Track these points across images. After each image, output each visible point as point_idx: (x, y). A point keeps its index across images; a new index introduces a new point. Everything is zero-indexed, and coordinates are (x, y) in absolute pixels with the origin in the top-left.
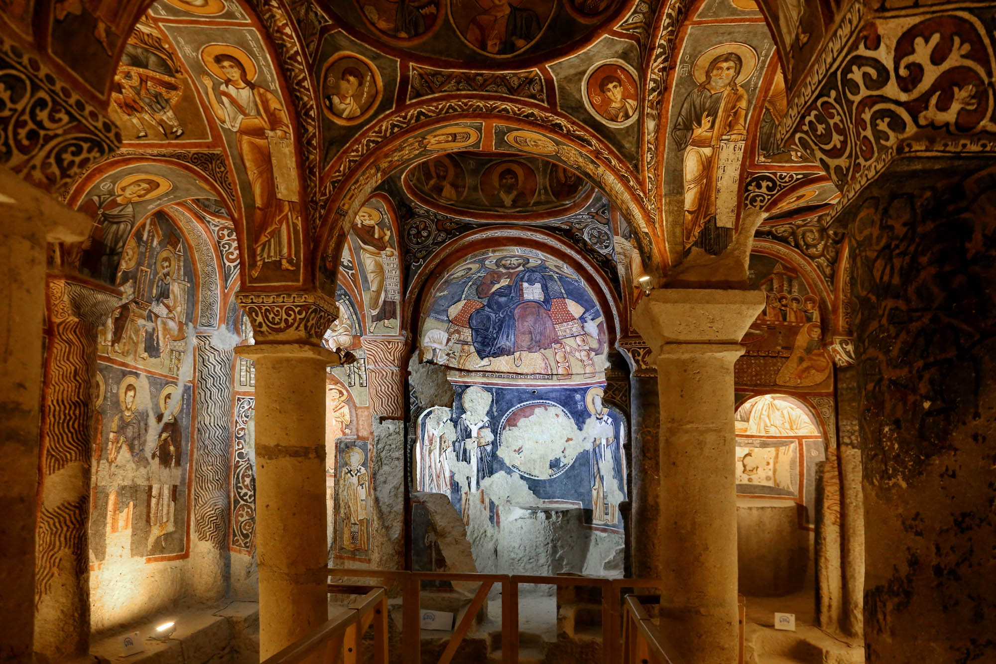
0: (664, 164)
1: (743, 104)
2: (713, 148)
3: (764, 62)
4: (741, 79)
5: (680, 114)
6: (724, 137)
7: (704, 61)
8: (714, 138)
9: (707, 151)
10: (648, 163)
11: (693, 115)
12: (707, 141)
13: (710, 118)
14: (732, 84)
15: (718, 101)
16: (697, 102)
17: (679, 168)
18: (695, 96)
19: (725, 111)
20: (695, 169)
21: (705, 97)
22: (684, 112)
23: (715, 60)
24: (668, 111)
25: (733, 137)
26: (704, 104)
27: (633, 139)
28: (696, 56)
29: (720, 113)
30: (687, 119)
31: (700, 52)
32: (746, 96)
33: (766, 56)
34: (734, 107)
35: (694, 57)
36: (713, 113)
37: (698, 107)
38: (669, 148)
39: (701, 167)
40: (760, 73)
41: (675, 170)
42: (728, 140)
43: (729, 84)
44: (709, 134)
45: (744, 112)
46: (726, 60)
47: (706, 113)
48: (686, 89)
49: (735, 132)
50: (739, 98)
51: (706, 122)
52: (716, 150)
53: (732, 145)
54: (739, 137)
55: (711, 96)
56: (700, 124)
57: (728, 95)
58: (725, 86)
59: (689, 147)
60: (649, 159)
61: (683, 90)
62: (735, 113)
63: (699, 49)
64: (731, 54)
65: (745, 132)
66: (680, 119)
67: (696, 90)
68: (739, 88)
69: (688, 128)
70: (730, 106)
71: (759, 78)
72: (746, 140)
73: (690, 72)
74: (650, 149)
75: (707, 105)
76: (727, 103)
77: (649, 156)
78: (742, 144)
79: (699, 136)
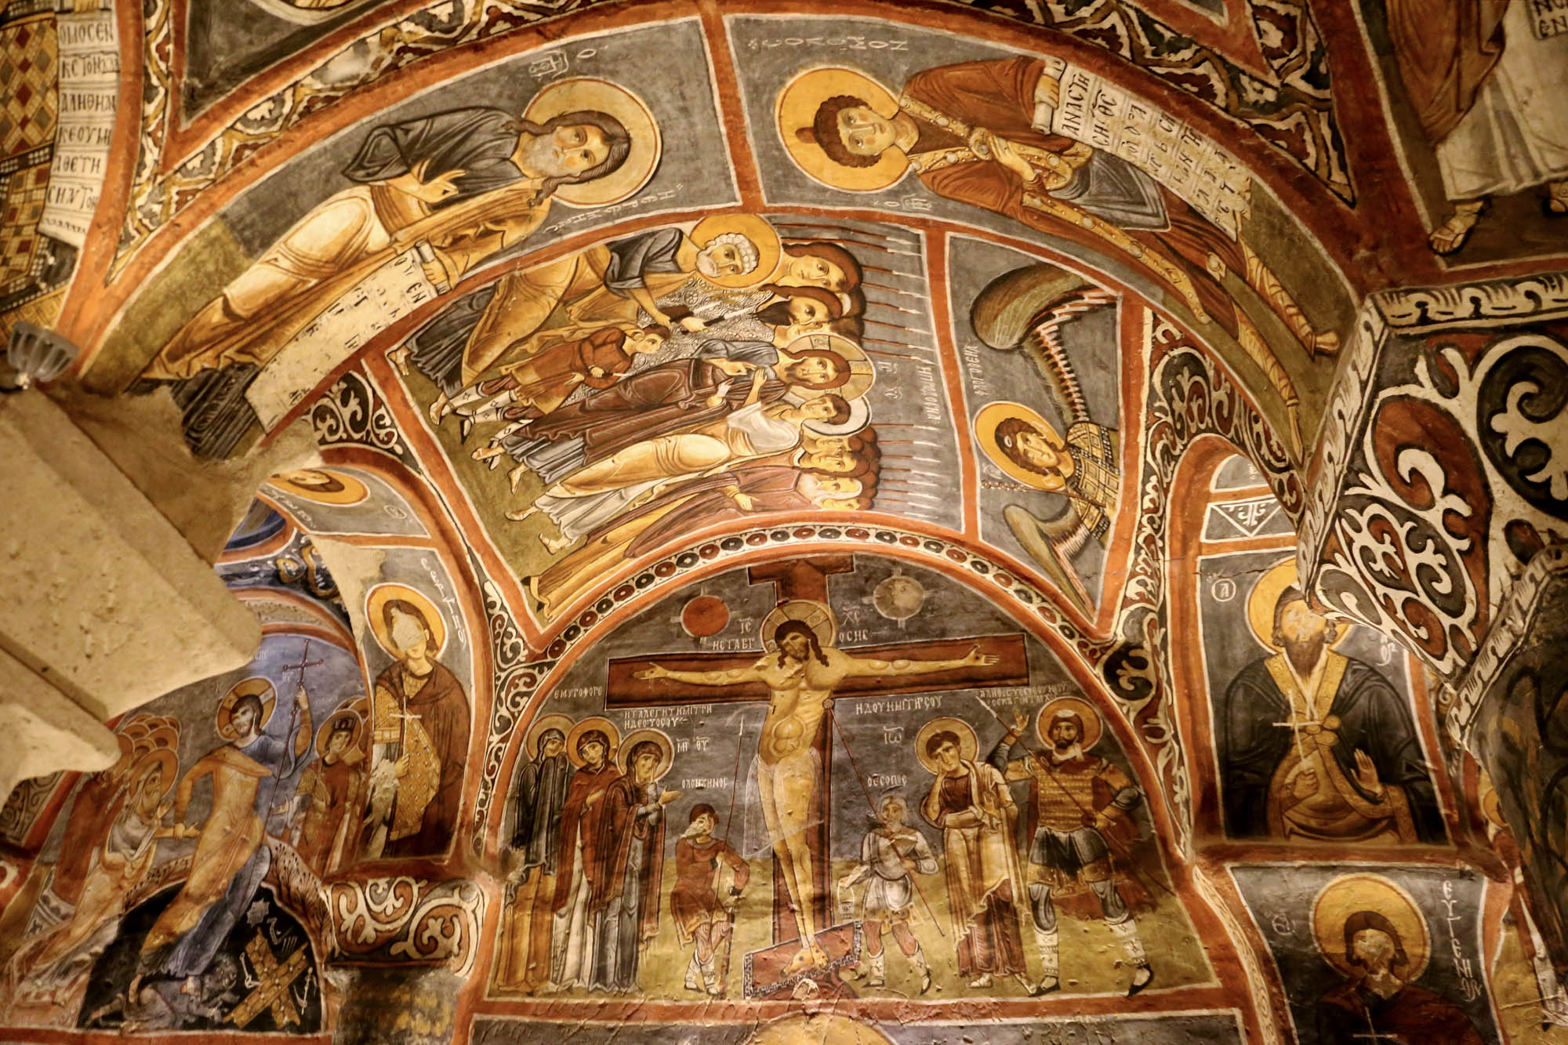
0: (292, 160)
1: (514, 233)
2: (389, 246)
3: (626, 212)
4: (569, 195)
5: (432, 117)
6: (426, 249)
7: (590, 94)
8: (412, 230)
9: (377, 236)
10: (244, 119)
11: (444, 148)
12: (399, 221)
13: (453, 190)
14: (551, 183)
15: (500, 179)
16: (477, 139)
17: (304, 200)
18: (491, 125)
19: (484, 209)
20: (324, 241)
21: (498, 148)
22: (440, 123)
23: (602, 115)
24: (425, 84)
25: (436, 267)
26: (481, 156)
27: (252, 45)
28: (597, 72)
29: (473, 203)
30: (427, 140)
31: (613, 74)
32: (533, 227)
33: (643, 208)
34: (498, 221)
35: (596, 67)
36: (467, 189)
37: (468, 145)
38: (336, 145)
39: (335, 250)
40: (596, 222)
41: (293, 195)
42: (424, 260)
43: (550, 178)
44: (416, 212)
45: (495, 247)
46: (608, 139)
47: (459, 173)
48: (500, 95)
49: (447, 261)
50: (522, 218)
51: (442, 186)
52: (390, 253)
53: (418, 276)
54: (439, 277)
55: (504, 159)
56: (428, 177)
57: (521, 193)
58: (541, 173)
59: (363, 191)
60: (255, 115)
61: (494, 90)
62: (488, 233)
63: (623, 67)
64: (628, 139)
65: (454, 281)
66: (420, 125)
67: (507, 118)
68: (547, 202)
69: (407, 158)
70: (499, 211)
71: (582, 226)
72: (441, 295)
73: (548, 78)
74: (279, 100)
75: (482, 164)
76: (503, 202)
77: (263, 110)
78: (429, 294)
79: (402, 194)
